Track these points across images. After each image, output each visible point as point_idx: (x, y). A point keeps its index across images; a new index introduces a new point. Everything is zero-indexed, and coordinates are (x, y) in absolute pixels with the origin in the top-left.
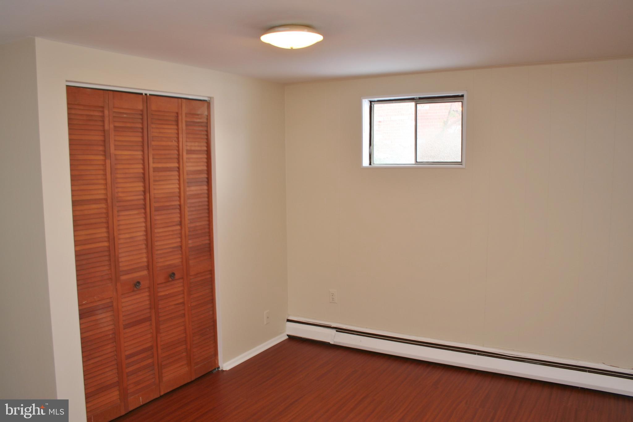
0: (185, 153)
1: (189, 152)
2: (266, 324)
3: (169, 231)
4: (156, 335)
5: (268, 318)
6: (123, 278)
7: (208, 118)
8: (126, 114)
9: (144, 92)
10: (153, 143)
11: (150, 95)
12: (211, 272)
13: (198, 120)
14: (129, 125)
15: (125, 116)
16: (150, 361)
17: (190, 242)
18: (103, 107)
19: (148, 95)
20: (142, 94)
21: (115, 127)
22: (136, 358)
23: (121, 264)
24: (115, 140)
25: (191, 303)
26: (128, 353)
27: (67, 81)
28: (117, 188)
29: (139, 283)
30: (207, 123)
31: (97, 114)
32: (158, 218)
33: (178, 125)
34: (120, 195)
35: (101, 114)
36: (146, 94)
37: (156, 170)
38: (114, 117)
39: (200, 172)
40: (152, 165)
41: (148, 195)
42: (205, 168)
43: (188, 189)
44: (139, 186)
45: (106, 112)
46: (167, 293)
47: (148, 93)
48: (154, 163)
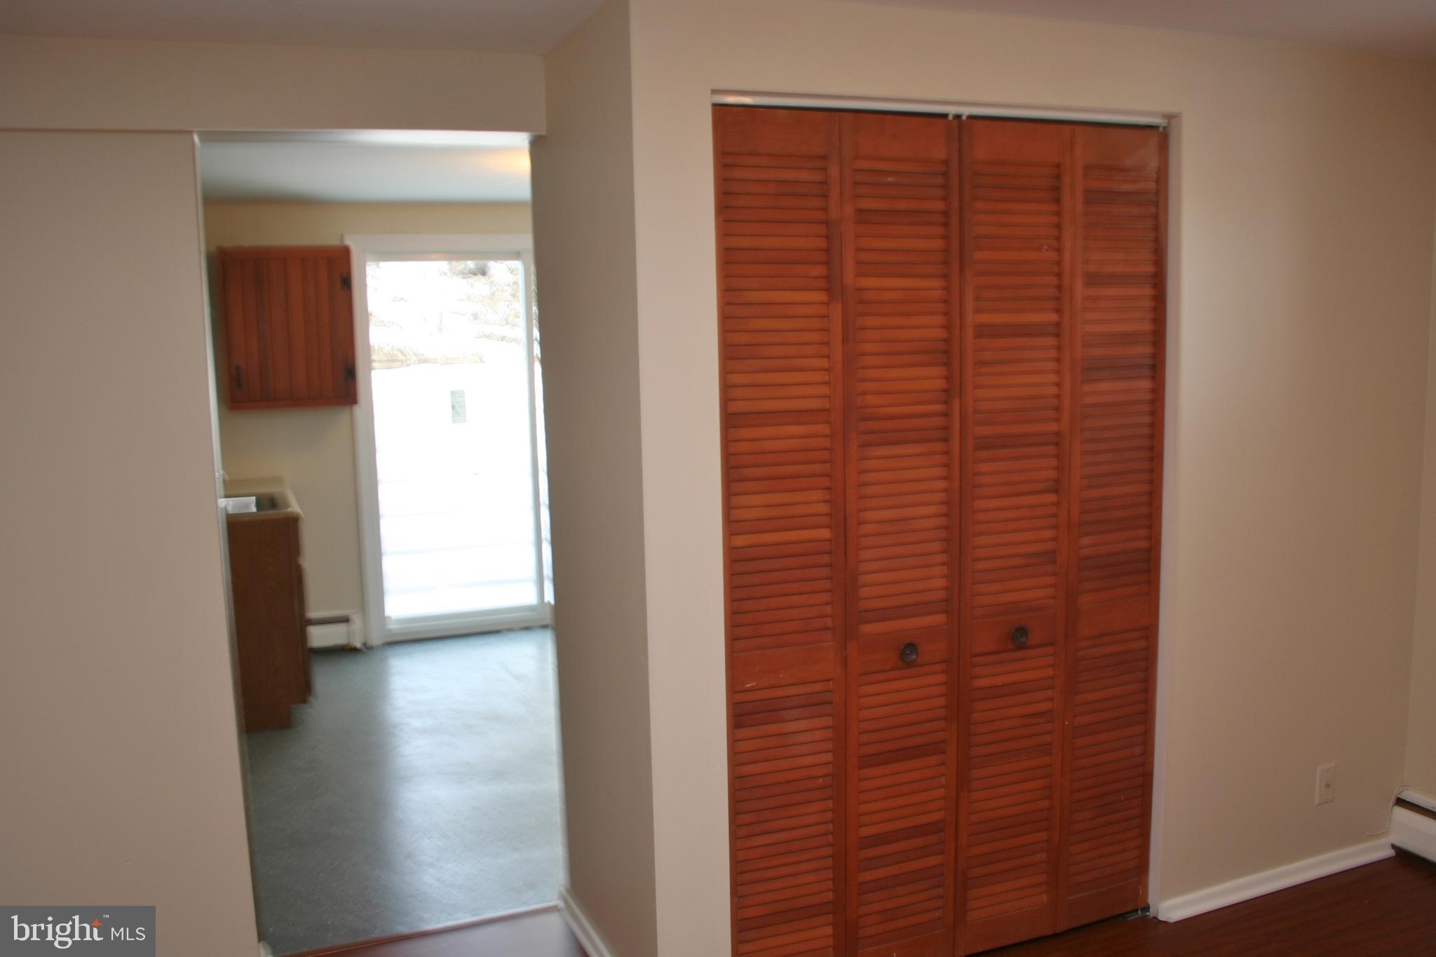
0: (1079, 284)
1: (1093, 280)
2: (1318, 805)
3: (1018, 508)
4: (957, 794)
5: (1328, 786)
6: (868, 629)
7: (1162, 177)
8: (893, 173)
9: (952, 110)
10: (978, 255)
11: (971, 117)
12: (1149, 632)
13: (1126, 187)
14: (902, 205)
15: (890, 179)
16: (933, 861)
17: (1085, 541)
18: (824, 157)
19: (964, 118)
20: (945, 116)
21: (860, 211)
22: (888, 848)
23: (864, 592)
24: (858, 250)
25: (1075, 716)
26: (865, 831)
27: (714, 92)
28: (863, 380)
29: (912, 647)
30: (1157, 193)
31: (804, 176)
32: (983, 467)
33: (1058, 201)
34: (871, 399)
35: (817, 177)
36: (958, 117)
37: (983, 332)
38: (857, 184)
39: (1127, 339)
40: (971, 318)
41: (956, 403)
42: (1147, 326)
43: (1087, 388)
44: (931, 378)
45: (834, 171)
46: (999, 681)
47: (966, 111)
48: (978, 311)
